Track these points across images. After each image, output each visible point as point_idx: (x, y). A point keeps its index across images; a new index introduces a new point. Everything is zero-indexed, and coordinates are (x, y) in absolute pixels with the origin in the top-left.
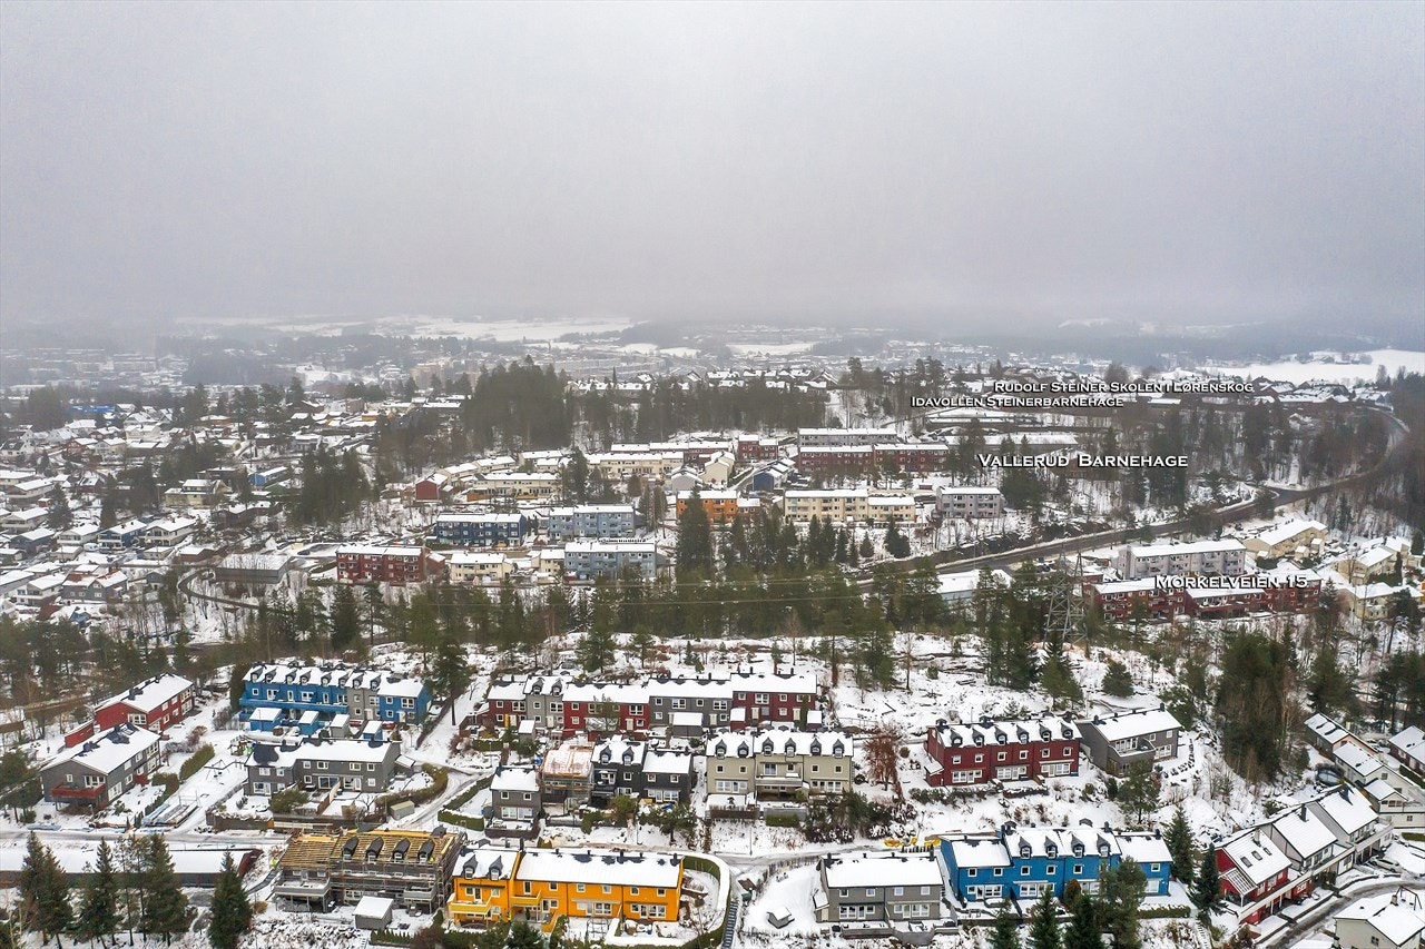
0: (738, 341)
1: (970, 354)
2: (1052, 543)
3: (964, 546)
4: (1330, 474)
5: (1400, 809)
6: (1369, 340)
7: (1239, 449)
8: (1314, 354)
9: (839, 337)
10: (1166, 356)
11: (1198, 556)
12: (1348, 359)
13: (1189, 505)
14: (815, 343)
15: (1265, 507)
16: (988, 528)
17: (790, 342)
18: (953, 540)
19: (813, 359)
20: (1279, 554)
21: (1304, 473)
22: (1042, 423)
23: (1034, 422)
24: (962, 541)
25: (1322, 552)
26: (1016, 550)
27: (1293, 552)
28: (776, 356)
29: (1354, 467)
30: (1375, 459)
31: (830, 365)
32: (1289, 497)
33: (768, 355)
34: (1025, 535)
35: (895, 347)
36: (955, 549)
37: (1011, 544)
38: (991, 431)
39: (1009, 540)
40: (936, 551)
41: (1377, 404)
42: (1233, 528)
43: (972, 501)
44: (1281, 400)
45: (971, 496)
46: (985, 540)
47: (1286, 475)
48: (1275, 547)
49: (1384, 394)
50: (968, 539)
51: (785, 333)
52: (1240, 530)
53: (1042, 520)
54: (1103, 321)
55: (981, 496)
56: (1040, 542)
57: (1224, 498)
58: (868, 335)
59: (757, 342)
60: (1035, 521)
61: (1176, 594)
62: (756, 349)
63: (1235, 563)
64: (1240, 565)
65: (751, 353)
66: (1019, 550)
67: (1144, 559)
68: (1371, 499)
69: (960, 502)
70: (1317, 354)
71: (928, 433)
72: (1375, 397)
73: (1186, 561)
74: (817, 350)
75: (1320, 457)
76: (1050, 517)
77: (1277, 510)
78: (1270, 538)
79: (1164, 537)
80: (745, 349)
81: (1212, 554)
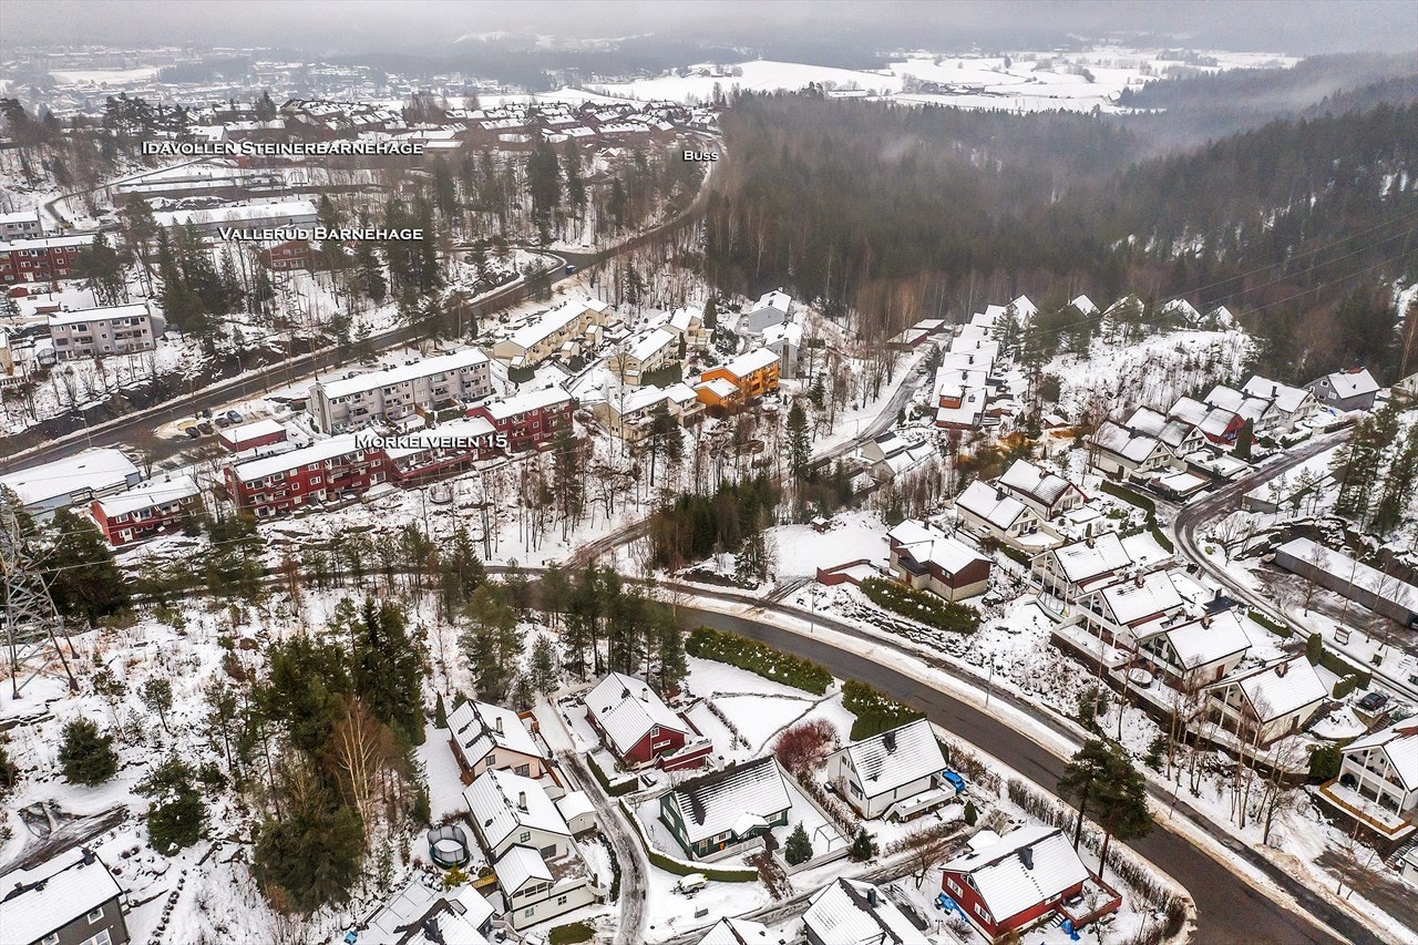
0: (64, 67)
1: (345, 77)
2: (239, 378)
3: (85, 407)
4: (632, 228)
5: (545, 894)
6: (743, 51)
7: (528, 202)
8: (693, 67)
9: (198, 59)
10: (553, 73)
11: (424, 383)
12: (722, 72)
13: (447, 292)
14: (162, 67)
15: (539, 286)
16: (126, 371)
17: (137, 66)
18: (64, 398)
19: (159, 88)
20: (539, 357)
21: (601, 228)
22: (285, 184)
23: (273, 183)
24: (80, 398)
25: (599, 341)
26: (178, 399)
27: (559, 350)
28: (114, 85)
29: (660, 213)
30: (682, 201)
31: (178, 94)
32: (575, 265)
33: (104, 84)
34: (193, 372)
35: (262, 70)
36: (69, 414)
37: (168, 391)
38: (211, 201)
39: (163, 386)
40: (32, 422)
41: (709, 128)
42: (496, 321)
43: (105, 329)
44: (602, 130)
45: (101, 322)
46: (122, 392)
47: (578, 234)
48: (535, 349)
49: (716, 116)
50: (92, 394)
51: (127, 55)
52: (505, 321)
53: (218, 345)
54: (499, 35)
55: (116, 321)
56: (220, 379)
57: (495, 276)
58: (234, 56)
59: (92, 67)
60: (209, 349)
61: (368, 458)
62: (87, 76)
63: (477, 382)
64: (483, 384)
65: (81, 82)
66: (184, 397)
67: (342, 400)
68: (670, 256)
69: (84, 334)
70: (696, 68)
71: (115, 210)
72: (707, 120)
73: (408, 390)
74: (167, 76)
75: (621, 204)
76: (236, 339)
77: (554, 287)
78: (527, 337)
79: (397, 349)
80: (73, 78)
81: (443, 376)
